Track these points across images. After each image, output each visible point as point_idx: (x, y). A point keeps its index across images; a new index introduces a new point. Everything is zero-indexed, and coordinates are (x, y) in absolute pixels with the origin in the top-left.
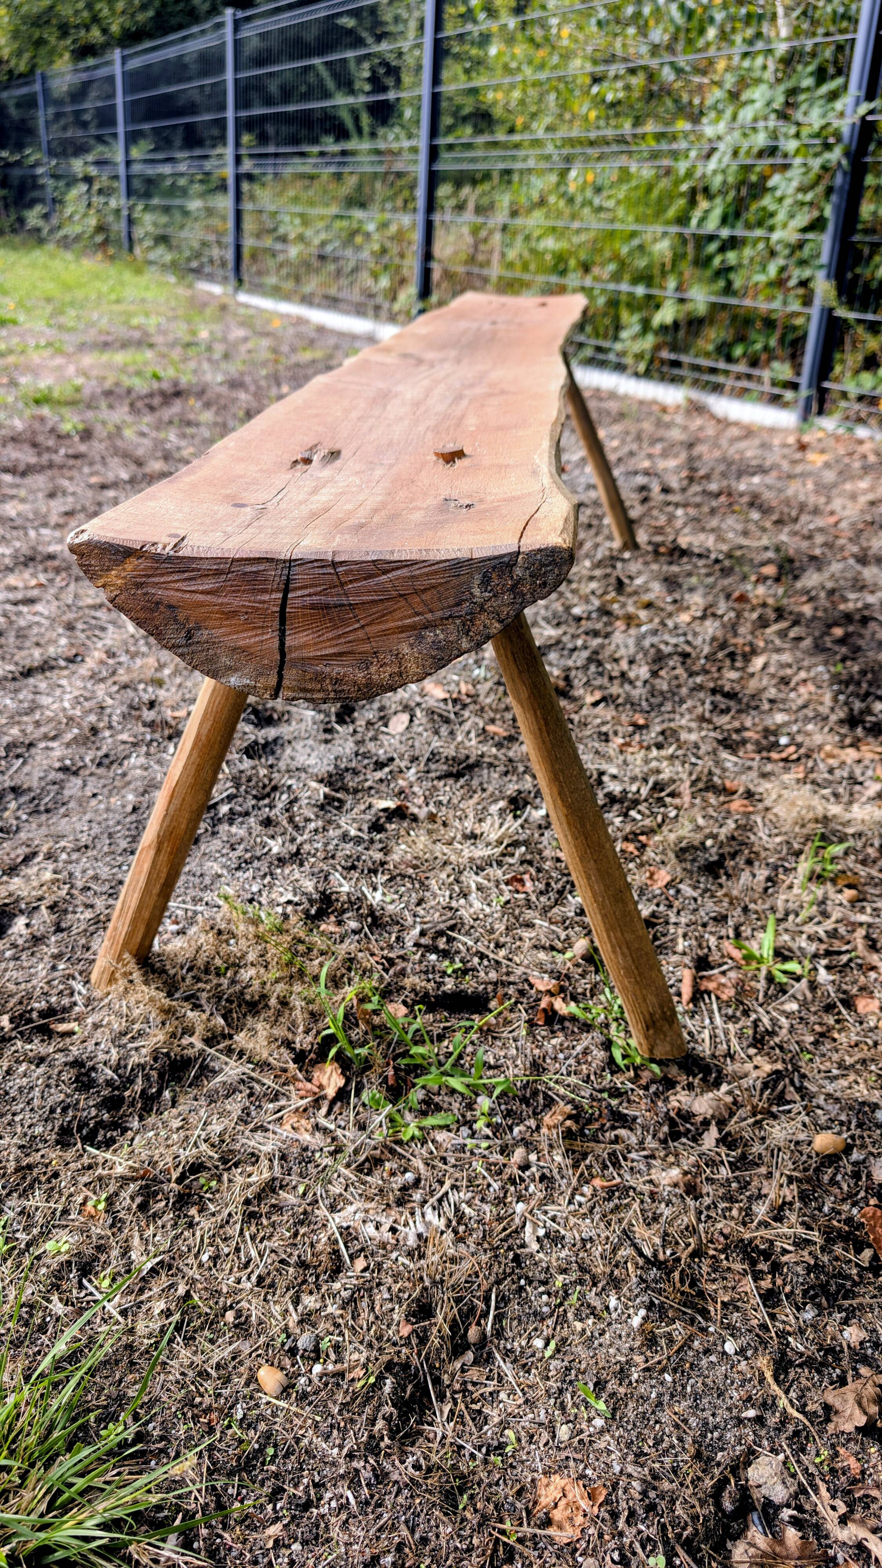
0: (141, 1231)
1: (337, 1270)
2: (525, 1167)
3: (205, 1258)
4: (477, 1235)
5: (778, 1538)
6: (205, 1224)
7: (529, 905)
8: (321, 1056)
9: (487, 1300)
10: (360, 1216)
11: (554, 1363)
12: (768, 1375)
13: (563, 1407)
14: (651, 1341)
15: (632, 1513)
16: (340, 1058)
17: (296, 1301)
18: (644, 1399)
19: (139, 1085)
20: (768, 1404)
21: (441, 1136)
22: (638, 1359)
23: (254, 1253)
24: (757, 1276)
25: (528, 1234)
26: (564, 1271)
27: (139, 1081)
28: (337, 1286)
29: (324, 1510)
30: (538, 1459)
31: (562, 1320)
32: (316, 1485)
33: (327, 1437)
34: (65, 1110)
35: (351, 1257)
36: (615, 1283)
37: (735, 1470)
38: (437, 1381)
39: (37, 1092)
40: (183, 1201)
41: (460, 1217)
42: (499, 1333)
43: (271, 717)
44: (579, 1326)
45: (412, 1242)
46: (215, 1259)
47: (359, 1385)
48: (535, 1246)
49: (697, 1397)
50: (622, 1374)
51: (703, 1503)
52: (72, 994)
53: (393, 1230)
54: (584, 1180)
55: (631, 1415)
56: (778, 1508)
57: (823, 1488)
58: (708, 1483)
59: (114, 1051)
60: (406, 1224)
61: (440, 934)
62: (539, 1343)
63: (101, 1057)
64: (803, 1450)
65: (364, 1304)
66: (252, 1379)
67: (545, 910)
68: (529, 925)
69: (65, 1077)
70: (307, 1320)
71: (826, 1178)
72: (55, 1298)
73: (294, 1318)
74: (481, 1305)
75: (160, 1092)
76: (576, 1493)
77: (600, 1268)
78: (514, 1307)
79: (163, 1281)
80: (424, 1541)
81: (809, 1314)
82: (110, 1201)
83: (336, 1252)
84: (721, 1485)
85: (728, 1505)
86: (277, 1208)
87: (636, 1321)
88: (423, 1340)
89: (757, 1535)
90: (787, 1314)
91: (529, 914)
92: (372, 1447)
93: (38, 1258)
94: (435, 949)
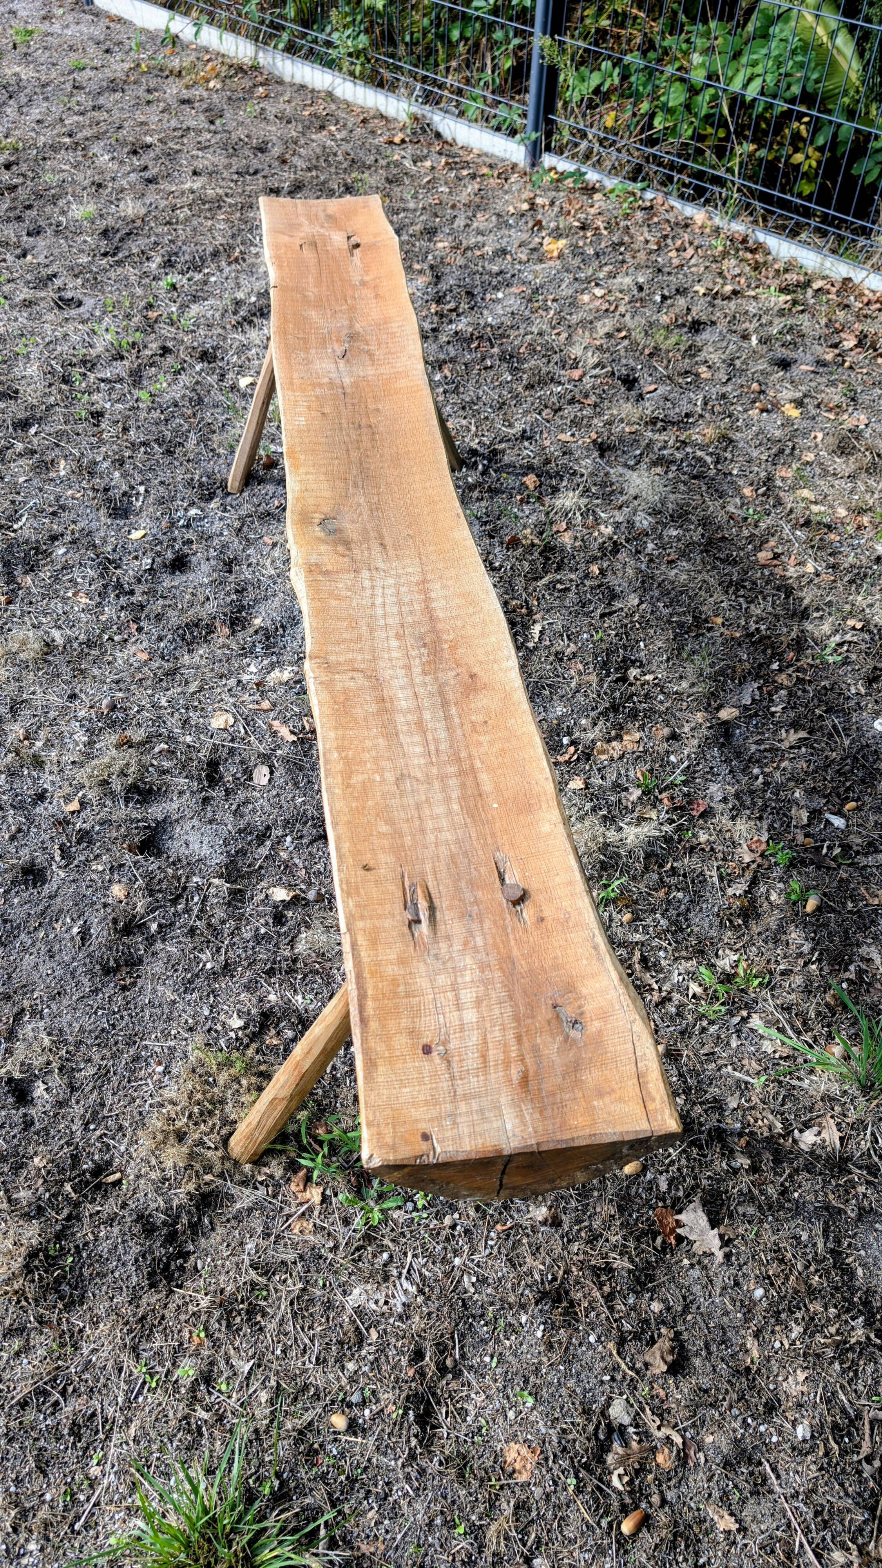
0: (232, 1344)
1: (361, 1341)
2: (453, 1227)
3: (278, 1352)
4: (437, 1291)
5: (627, 1444)
6: (271, 1326)
9: (453, 1338)
10: (364, 1296)
11: (498, 1371)
12: (614, 1352)
13: (508, 1398)
14: (550, 1346)
15: (555, 1455)
17: (343, 1368)
18: (550, 1384)
19: (185, 1220)
20: (616, 1368)
21: (396, 1214)
22: (545, 1359)
23: (307, 1341)
25: (466, 1282)
26: (492, 1304)
27: (183, 1215)
28: (364, 1352)
29: (395, 1497)
30: (499, 1432)
31: (498, 1341)
32: (387, 1484)
33: (385, 1454)
34: (144, 1257)
35: (367, 1329)
36: (523, 1307)
37: (603, 1413)
38: (434, 1394)
39: (121, 1250)
40: (251, 1312)
41: (423, 1278)
42: (463, 1356)
43: (151, 789)
44: (507, 1343)
45: (400, 1309)
46: (284, 1351)
47: (394, 1416)
48: (472, 1290)
49: (578, 1374)
50: (537, 1370)
51: (589, 1439)
52: (109, 1150)
53: (386, 1303)
54: (490, 1227)
55: (546, 1395)
56: (625, 1427)
57: (647, 1408)
58: (591, 1428)
59: (160, 1199)
60: (394, 1297)
62: (487, 1359)
63: (153, 1205)
64: (635, 1388)
65: (383, 1359)
69: (135, 1231)
70: (352, 1380)
71: (633, 1192)
72: (198, 1408)
73: (344, 1381)
74: (450, 1343)
75: (200, 1219)
76: (524, 1451)
78: (469, 1341)
80: (454, 1502)
81: (631, 1300)
82: (206, 1329)
83: (357, 1328)
84: (597, 1425)
85: (602, 1437)
86: (311, 1301)
87: (539, 1334)
88: (422, 1374)
89: (618, 1447)
90: (620, 1304)
92: (412, 1456)
93: (176, 1382)
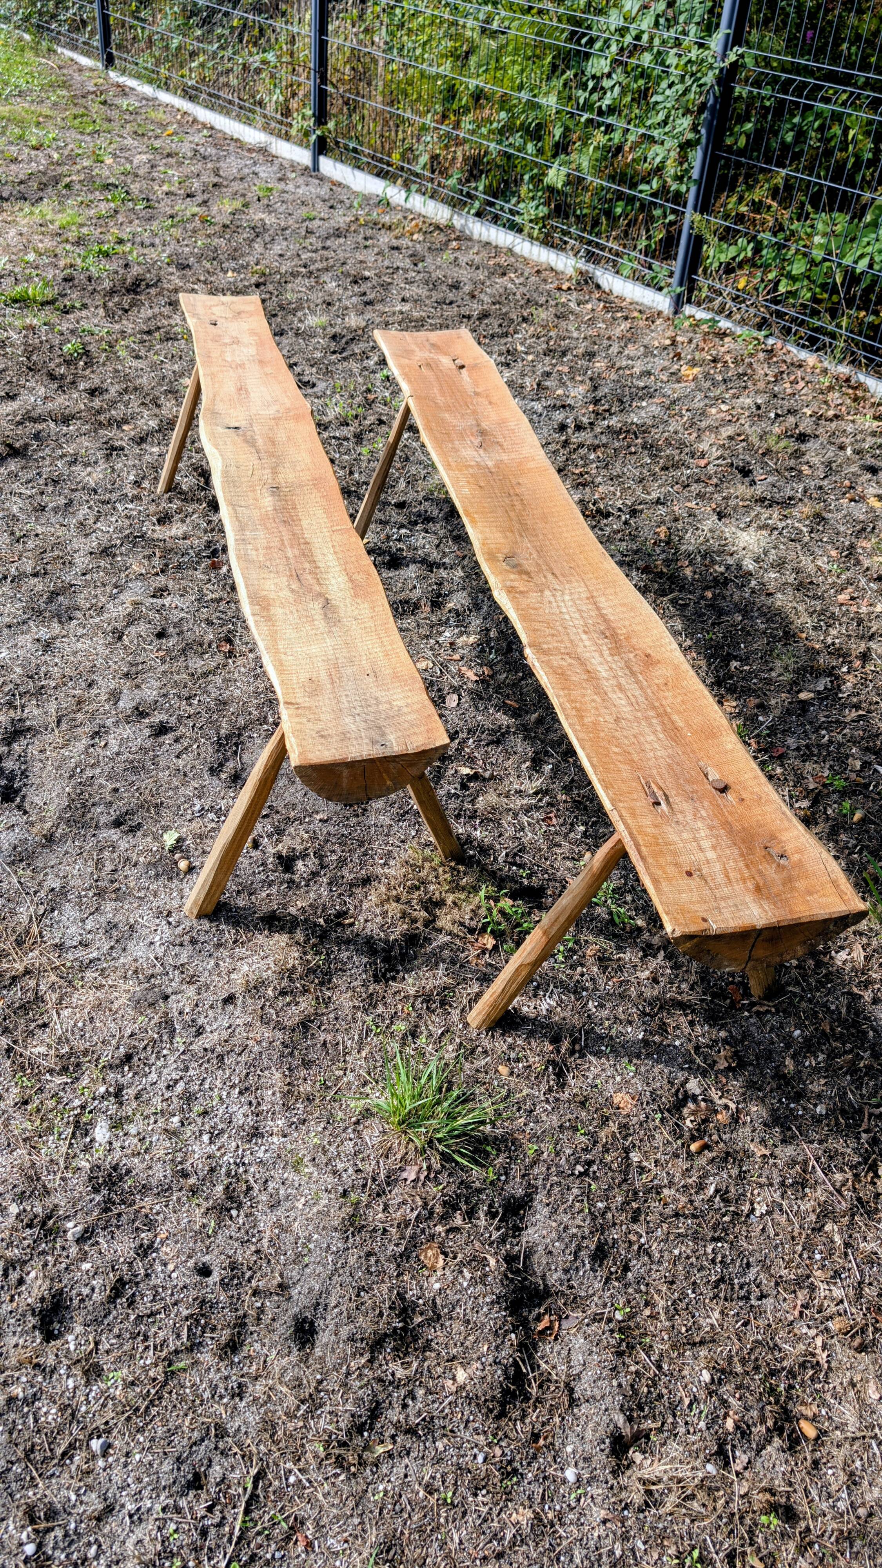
0: (430, 1018)
2: (582, 975)
3: (461, 1027)
4: (570, 1008)
5: (698, 1105)
6: (456, 1013)
7: (557, 833)
8: (483, 930)
9: (580, 1033)
10: (520, 1003)
11: (611, 1054)
12: (692, 1053)
13: (617, 1070)
14: (648, 1044)
15: (648, 1102)
16: (492, 932)
18: (647, 1066)
20: (692, 1062)
22: (644, 1052)
24: (686, 1015)
25: (591, 1005)
29: (539, 1112)
30: (611, 1088)
31: (611, 1039)
32: (533, 1105)
33: (533, 1089)
35: (522, 1022)
36: (630, 1023)
37: (682, 1085)
38: (567, 1065)
39: (355, 959)
40: (443, 1003)
41: (561, 1000)
42: (587, 1045)
44: (618, 1041)
45: (545, 1014)
47: (539, 1069)
48: (595, 1010)
49: (666, 1063)
50: (638, 1057)
51: (672, 1097)
52: (345, 904)
53: (535, 1010)
54: (609, 979)
55: (643, 1071)
56: (697, 1095)
57: (713, 1088)
58: (673, 1092)
59: (381, 934)
60: (540, 1003)
61: (515, 855)
62: (604, 1047)
63: (377, 937)
64: (706, 1076)
66: (497, 1071)
67: (566, 836)
68: (560, 846)
69: (365, 950)
70: (511, 1048)
72: (407, 1048)
73: (505, 1048)
74: (579, 1036)
75: (407, 951)
76: (627, 1098)
77: (622, 1017)
78: (591, 1036)
79: (447, 1036)
80: (578, 1118)
81: (706, 1028)
82: (413, 1007)
84: (678, 1091)
85: (680, 1097)
88: (558, 1052)
89: (691, 1105)
90: (698, 1028)
91: (558, 839)
92: (550, 1090)
93: (393, 1032)
94: (515, 864)
